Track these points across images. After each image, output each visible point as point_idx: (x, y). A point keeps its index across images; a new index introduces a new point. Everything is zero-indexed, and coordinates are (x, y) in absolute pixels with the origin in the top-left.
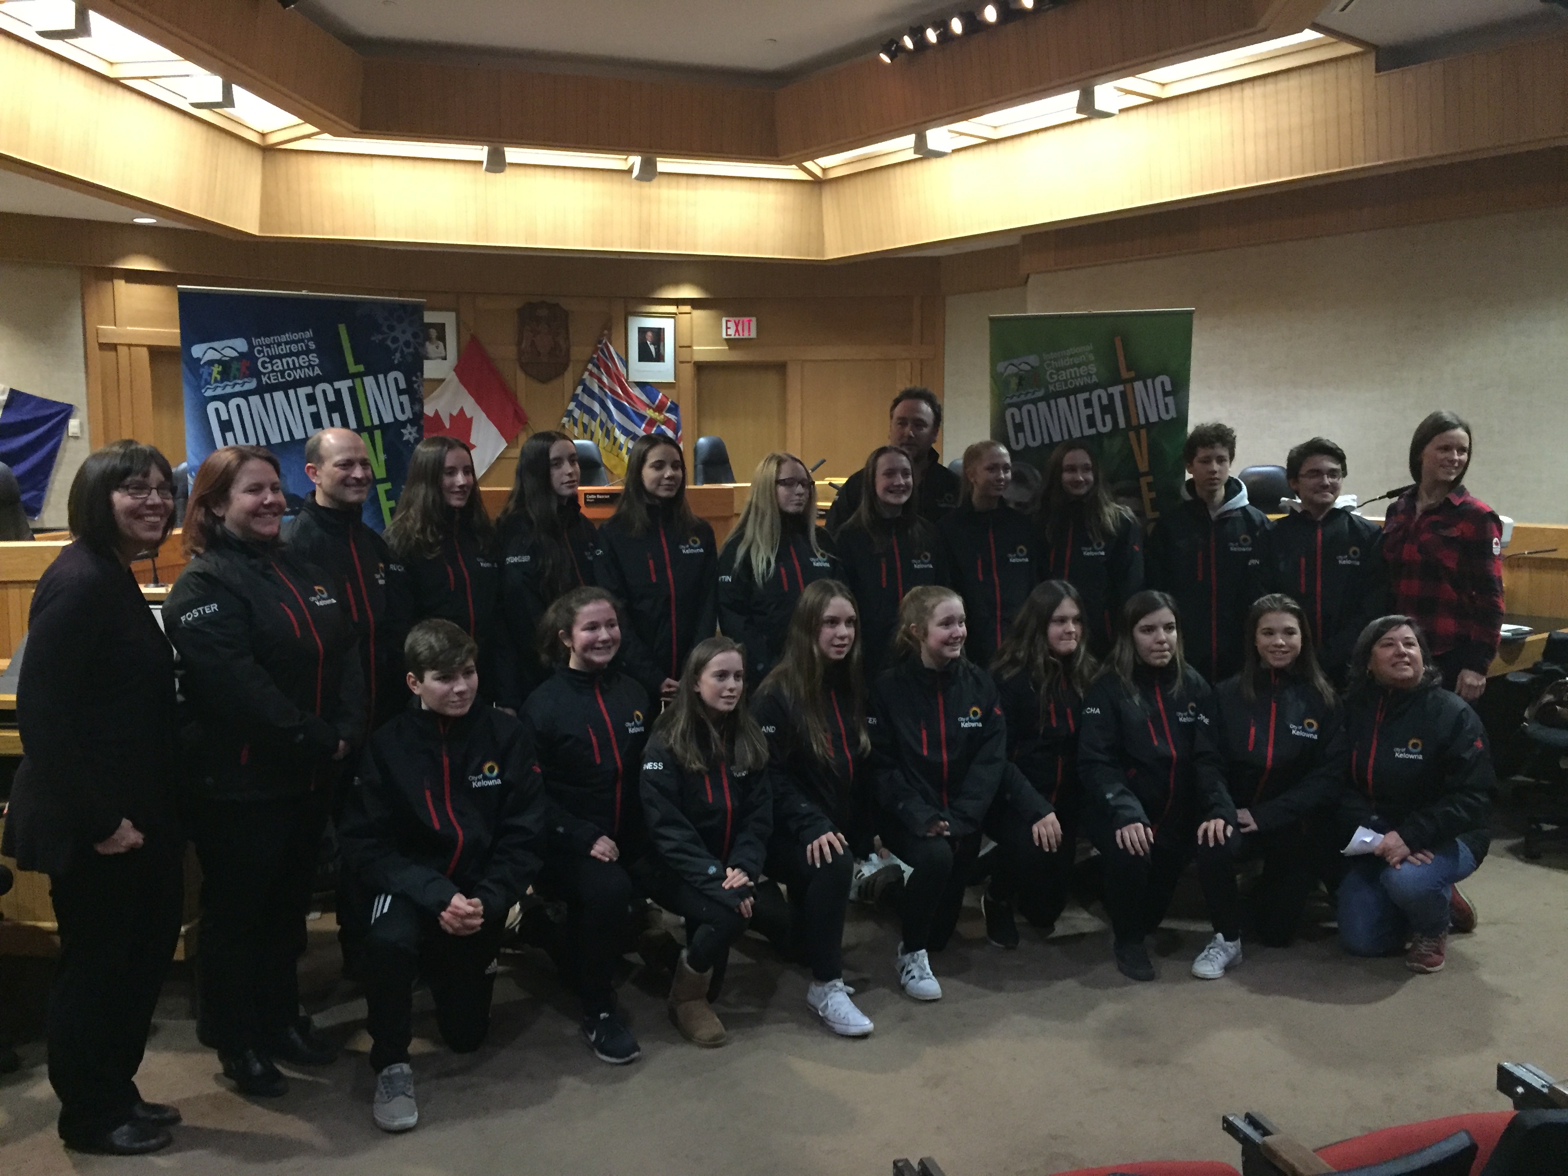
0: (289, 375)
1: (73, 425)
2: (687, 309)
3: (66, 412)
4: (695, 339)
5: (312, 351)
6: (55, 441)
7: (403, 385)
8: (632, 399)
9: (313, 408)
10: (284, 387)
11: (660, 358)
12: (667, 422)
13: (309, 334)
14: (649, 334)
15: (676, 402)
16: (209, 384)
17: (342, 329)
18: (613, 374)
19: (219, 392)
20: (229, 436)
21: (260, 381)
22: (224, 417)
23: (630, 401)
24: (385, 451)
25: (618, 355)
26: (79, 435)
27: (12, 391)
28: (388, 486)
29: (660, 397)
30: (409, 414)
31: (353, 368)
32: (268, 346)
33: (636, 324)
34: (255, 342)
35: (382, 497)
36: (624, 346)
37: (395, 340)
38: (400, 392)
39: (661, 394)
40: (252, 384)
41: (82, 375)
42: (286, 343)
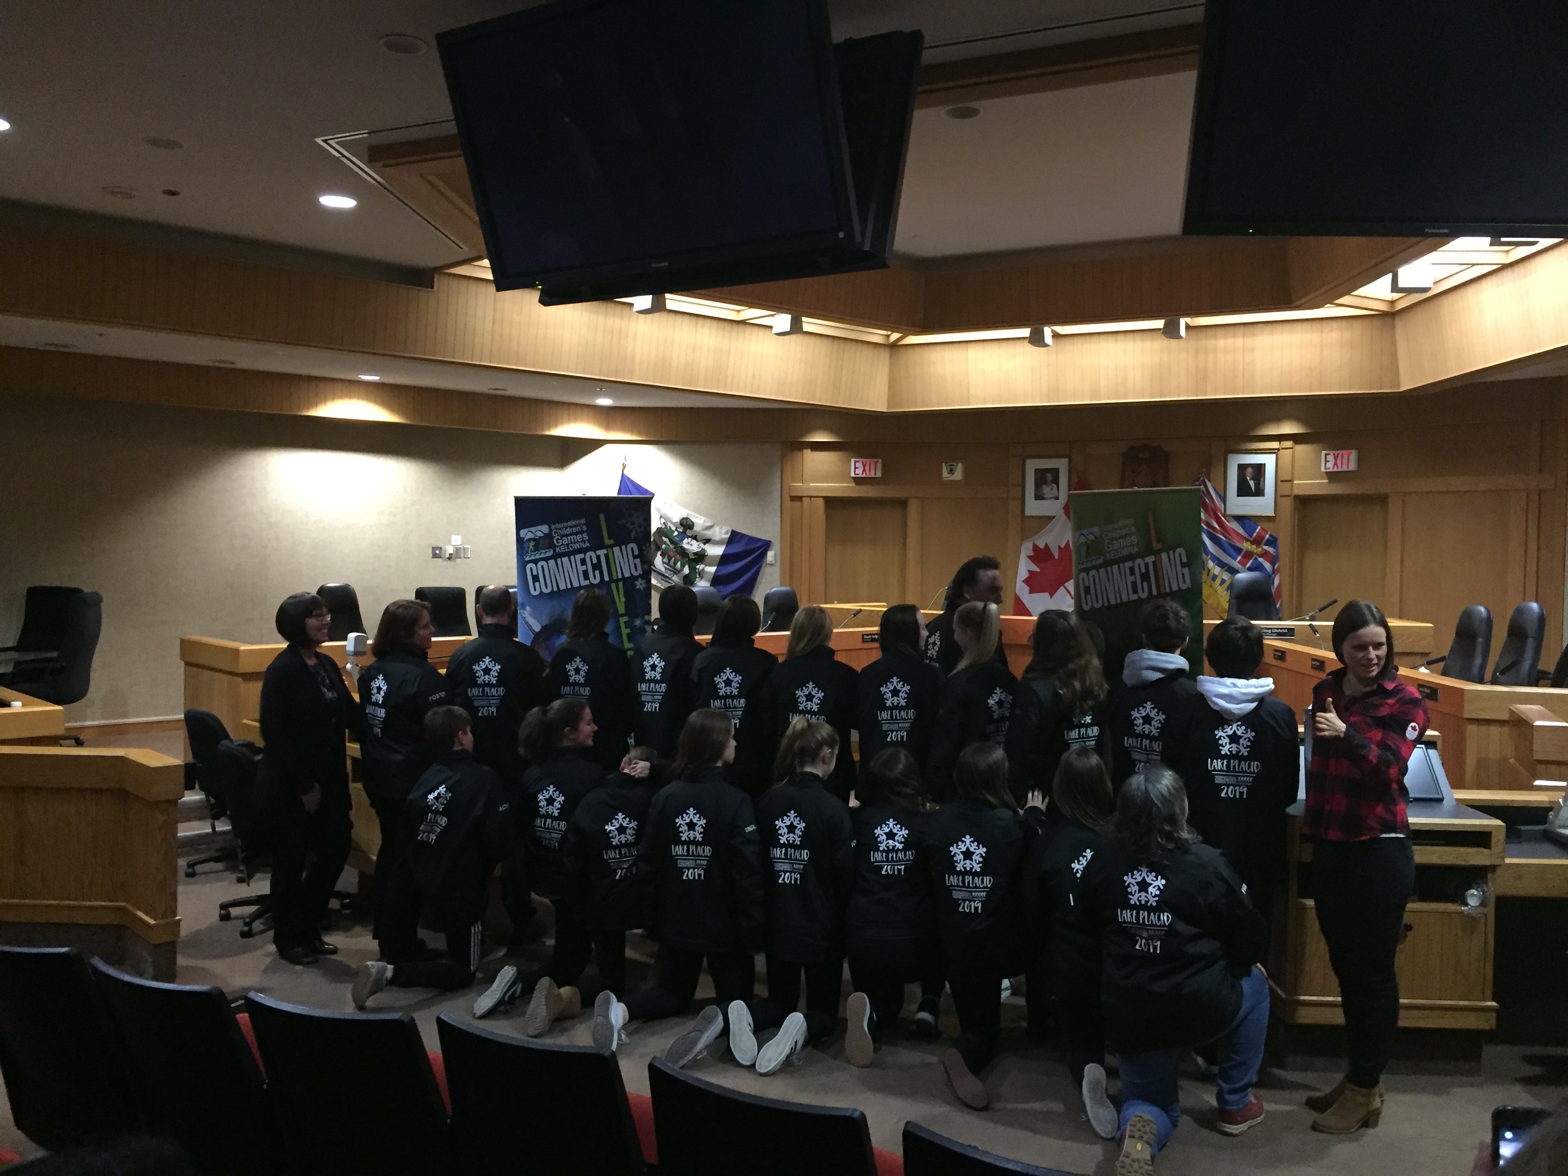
0: (572, 547)
1: (770, 554)
2: (1289, 444)
3: (766, 545)
4: (1296, 474)
5: (585, 532)
6: (758, 566)
7: (636, 553)
8: (1227, 532)
9: (584, 568)
10: (568, 554)
11: (1260, 492)
12: (1264, 554)
13: (583, 521)
14: (1250, 470)
15: (1274, 535)
16: (528, 553)
17: (602, 516)
18: (1210, 509)
19: (533, 558)
20: (537, 584)
21: (555, 551)
22: (535, 573)
23: (1227, 535)
24: (626, 595)
25: (1215, 490)
26: (773, 563)
27: (733, 532)
28: (626, 619)
29: (1258, 530)
30: (640, 571)
31: (608, 542)
32: (560, 529)
33: (1236, 461)
34: (553, 527)
35: (622, 625)
36: (1223, 483)
37: (633, 523)
38: (635, 557)
39: (1259, 527)
40: (550, 553)
41: (779, 519)
42: (571, 527)
